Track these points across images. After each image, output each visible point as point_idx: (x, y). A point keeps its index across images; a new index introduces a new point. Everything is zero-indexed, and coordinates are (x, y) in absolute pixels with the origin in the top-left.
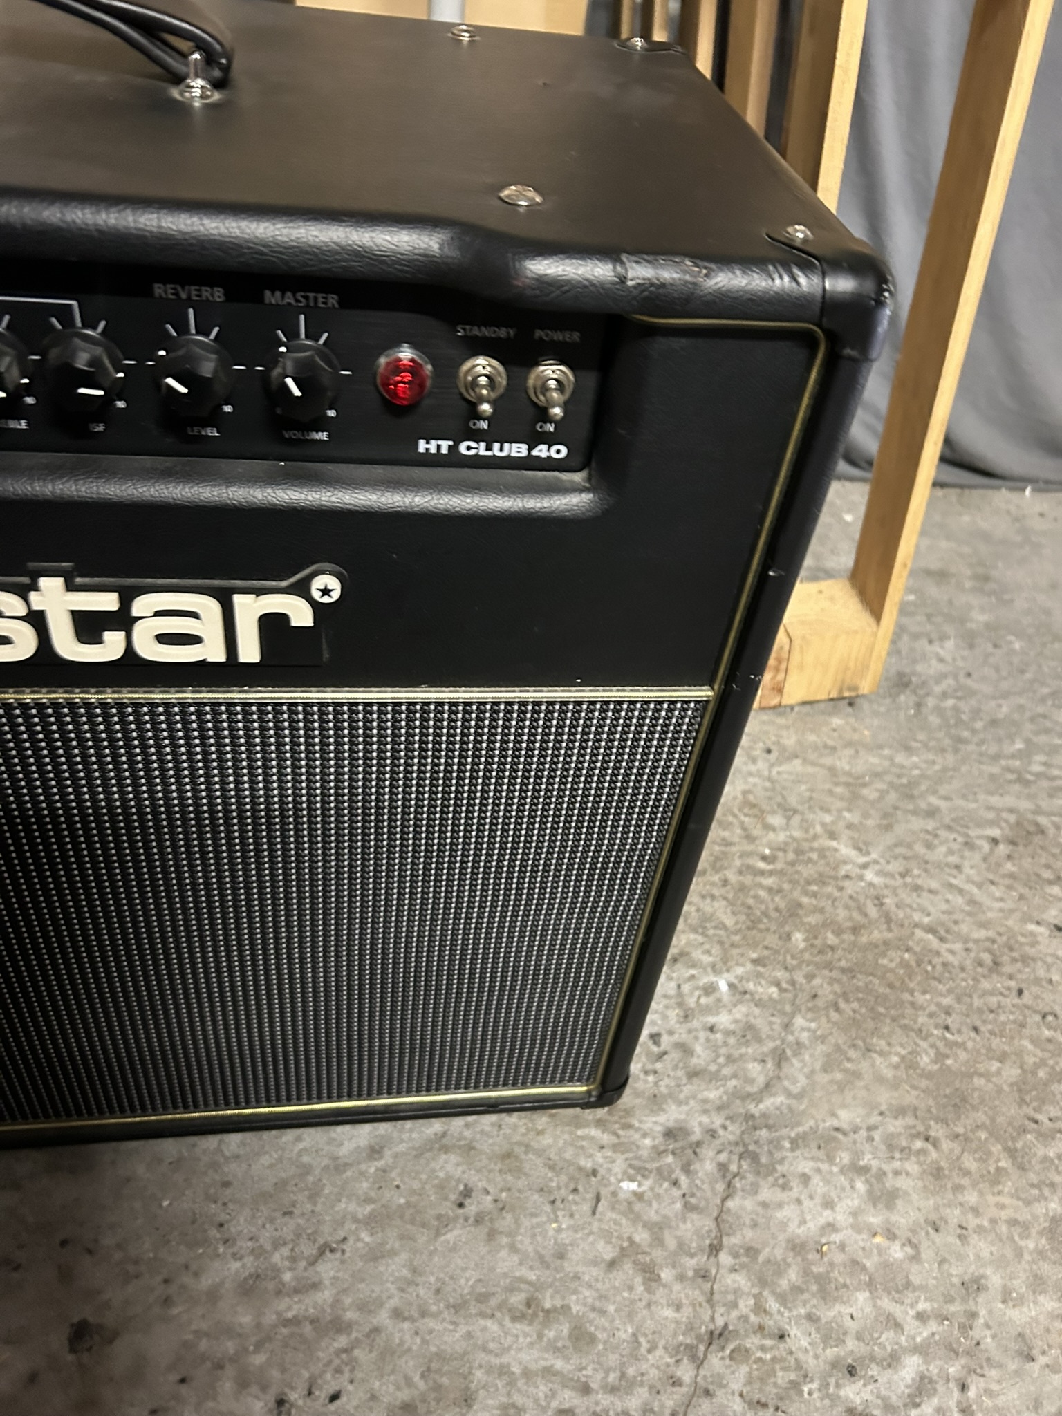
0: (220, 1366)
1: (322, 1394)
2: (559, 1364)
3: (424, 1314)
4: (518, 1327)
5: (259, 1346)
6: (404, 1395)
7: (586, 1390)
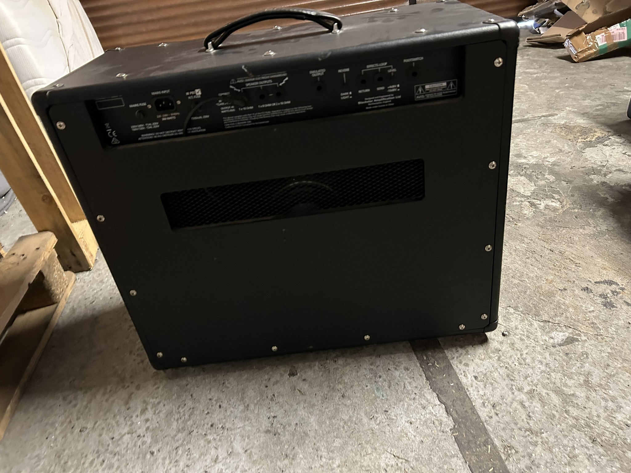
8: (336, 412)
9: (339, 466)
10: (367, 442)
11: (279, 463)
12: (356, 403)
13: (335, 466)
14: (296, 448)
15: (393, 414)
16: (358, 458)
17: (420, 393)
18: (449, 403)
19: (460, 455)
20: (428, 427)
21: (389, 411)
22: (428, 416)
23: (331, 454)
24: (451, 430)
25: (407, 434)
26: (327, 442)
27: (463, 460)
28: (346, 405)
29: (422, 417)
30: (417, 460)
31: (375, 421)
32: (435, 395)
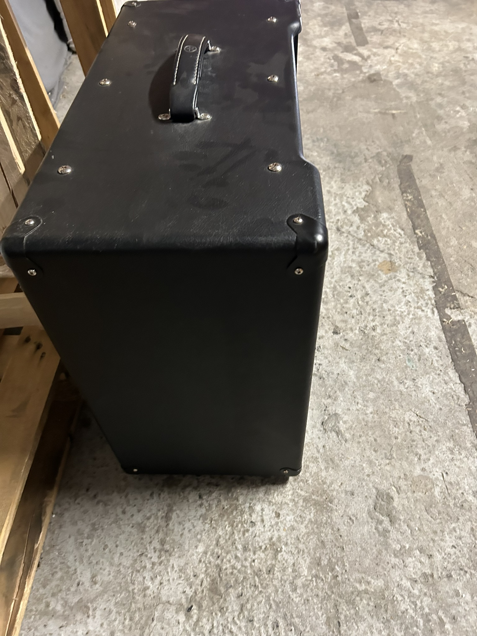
0: (343, 307)
1: (349, 290)
2: (343, 253)
3: (332, 273)
4: (336, 259)
5: (339, 301)
6: (349, 277)
7: (349, 249)
8: (372, 371)
9: (371, 413)
10: (396, 400)
11: (323, 400)
12: (389, 368)
13: (368, 412)
14: (338, 392)
15: (419, 383)
16: (387, 410)
17: (445, 371)
18: (468, 384)
19: (470, 425)
20: (447, 399)
21: (417, 380)
22: (449, 390)
23: (365, 402)
24: (466, 405)
25: (429, 401)
26: (363, 393)
27: (472, 429)
28: (380, 368)
29: (443, 390)
30: (435, 422)
31: (404, 385)
32: (457, 375)
